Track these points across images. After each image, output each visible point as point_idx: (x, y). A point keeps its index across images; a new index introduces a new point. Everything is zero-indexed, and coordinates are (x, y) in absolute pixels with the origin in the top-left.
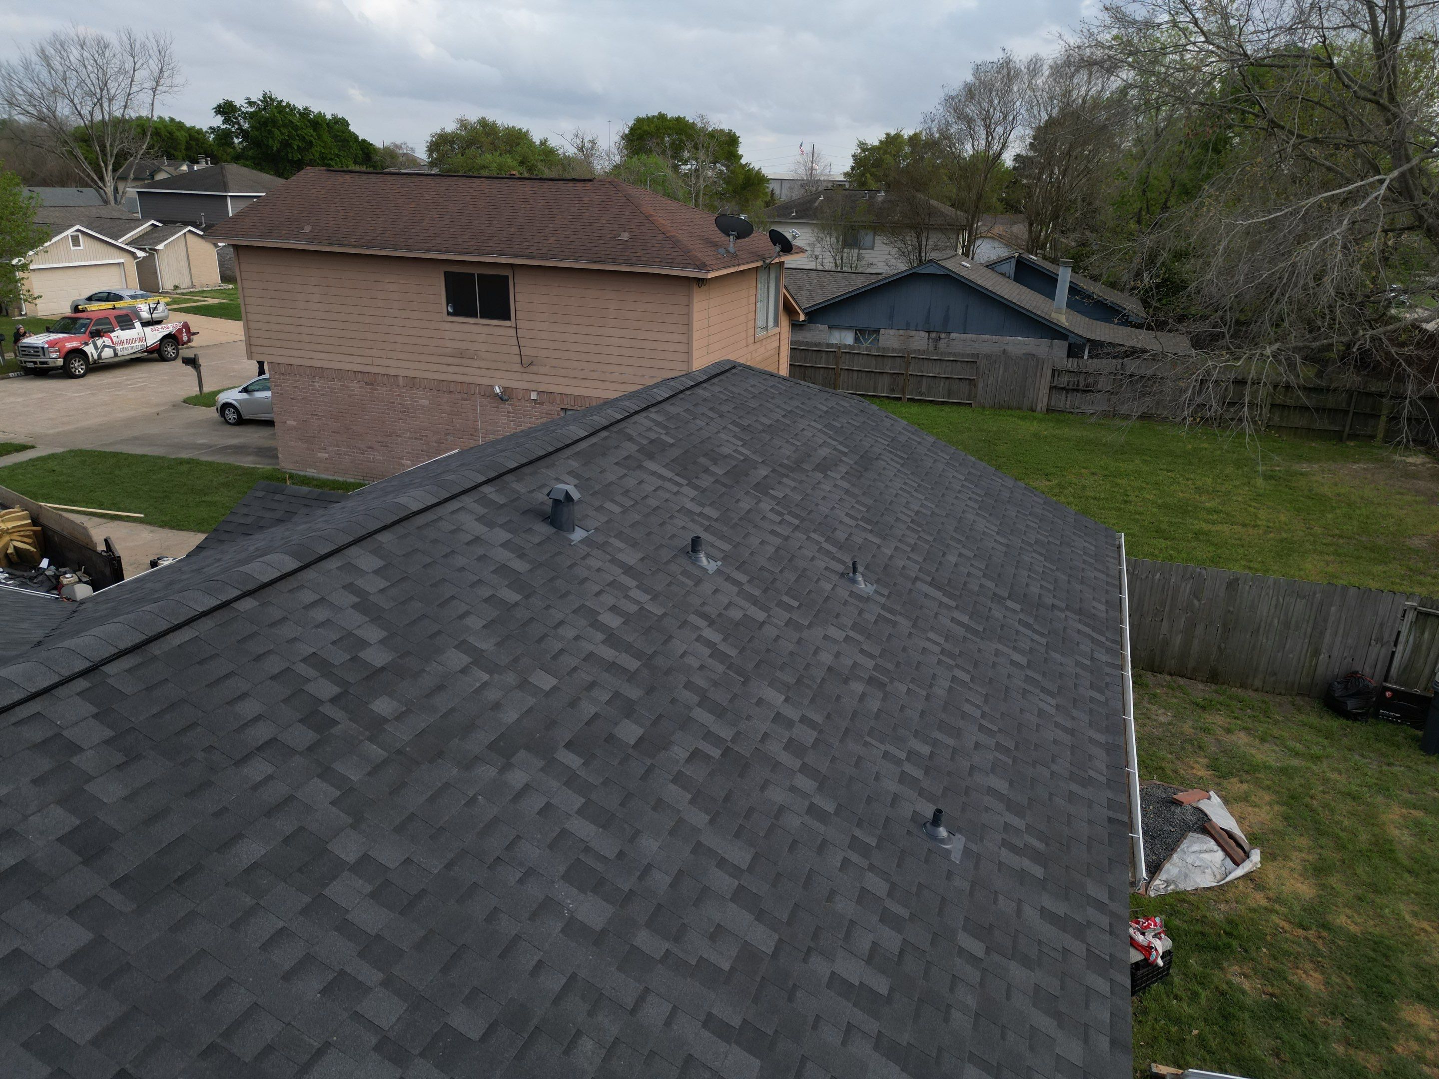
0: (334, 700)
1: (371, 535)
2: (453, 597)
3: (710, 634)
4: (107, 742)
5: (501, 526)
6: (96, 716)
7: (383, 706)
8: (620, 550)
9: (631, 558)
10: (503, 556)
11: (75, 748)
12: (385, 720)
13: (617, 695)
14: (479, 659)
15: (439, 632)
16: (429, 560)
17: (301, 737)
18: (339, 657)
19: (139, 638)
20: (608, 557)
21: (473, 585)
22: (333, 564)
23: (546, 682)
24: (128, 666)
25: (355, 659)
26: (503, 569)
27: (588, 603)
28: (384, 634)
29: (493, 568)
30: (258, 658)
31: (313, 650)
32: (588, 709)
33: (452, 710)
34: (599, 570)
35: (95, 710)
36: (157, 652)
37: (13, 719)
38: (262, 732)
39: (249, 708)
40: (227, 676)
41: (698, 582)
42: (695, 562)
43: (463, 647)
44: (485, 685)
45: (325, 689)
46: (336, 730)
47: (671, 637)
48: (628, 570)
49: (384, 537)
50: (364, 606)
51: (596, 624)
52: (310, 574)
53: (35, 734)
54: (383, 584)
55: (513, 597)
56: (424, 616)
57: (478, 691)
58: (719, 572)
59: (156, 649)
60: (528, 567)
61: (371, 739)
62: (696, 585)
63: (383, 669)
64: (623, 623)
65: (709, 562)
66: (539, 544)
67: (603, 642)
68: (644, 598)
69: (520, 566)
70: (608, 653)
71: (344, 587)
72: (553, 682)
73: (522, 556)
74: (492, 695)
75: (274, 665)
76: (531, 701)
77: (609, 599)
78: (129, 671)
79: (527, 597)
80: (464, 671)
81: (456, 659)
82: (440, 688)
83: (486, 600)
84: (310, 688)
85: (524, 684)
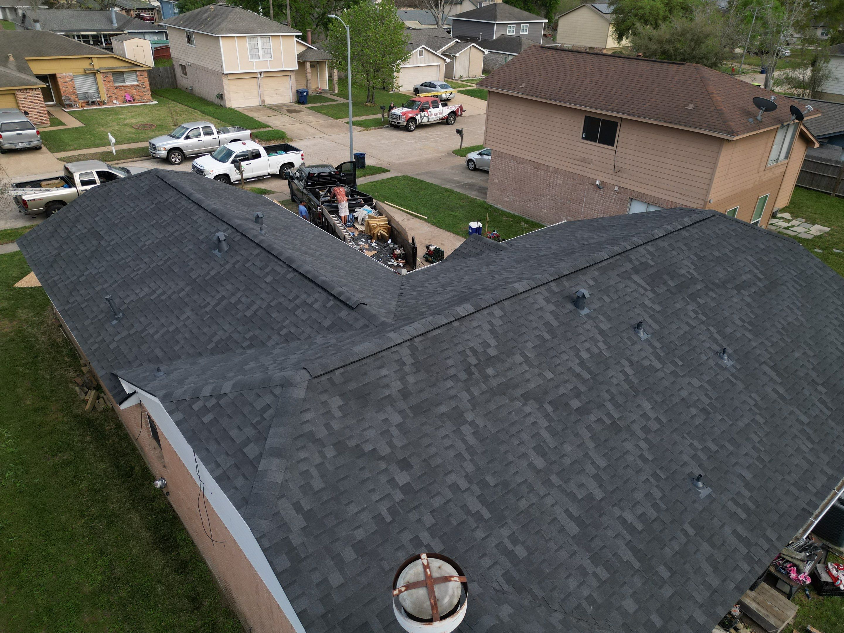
0: (475, 365)
1: (501, 301)
2: (525, 333)
3: (629, 370)
4: (413, 364)
5: (553, 303)
6: (411, 355)
7: (490, 371)
8: (601, 322)
9: (605, 326)
10: (549, 317)
11: (404, 364)
12: (489, 376)
13: (575, 387)
14: (527, 361)
15: (515, 347)
16: (520, 315)
17: (463, 376)
18: (480, 349)
19: (425, 331)
20: (595, 325)
21: (533, 329)
22: (486, 312)
23: (549, 375)
24: (421, 340)
25: (485, 351)
26: (547, 324)
27: (577, 345)
28: (497, 343)
29: (543, 323)
30: (456, 345)
31: (472, 345)
32: (562, 390)
33: (512, 378)
34: (588, 330)
35: (411, 353)
36: (429, 337)
37: (391, 351)
38: (452, 371)
39: (450, 362)
40: (447, 349)
41: (634, 343)
42: (637, 333)
43: (523, 354)
44: (526, 371)
45: (473, 361)
46: (474, 376)
47: (609, 368)
48: (602, 333)
49: (506, 303)
50: (492, 331)
51: (578, 356)
52: (478, 315)
53: (396, 357)
54: (501, 323)
55: (547, 336)
56: (512, 339)
57: (522, 373)
58: (647, 340)
59: (429, 335)
60: (558, 324)
61: (484, 382)
62: (632, 345)
63: (493, 357)
64: (590, 357)
65: (644, 334)
66: (566, 314)
67: (578, 364)
68: (603, 346)
69: (555, 323)
70: (578, 369)
71: (488, 322)
72: (553, 376)
73: (557, 319)
74: (528, 376)
75: (460, 348)
76: (541, 382)
77: (587, 345)
78: (421, 341)
79: (553, 338)
80: (520, 364)
81: (519, 358)
82: (510, 369)
83: (536, 337)
84: (469, 359)
85: (540, 374)
